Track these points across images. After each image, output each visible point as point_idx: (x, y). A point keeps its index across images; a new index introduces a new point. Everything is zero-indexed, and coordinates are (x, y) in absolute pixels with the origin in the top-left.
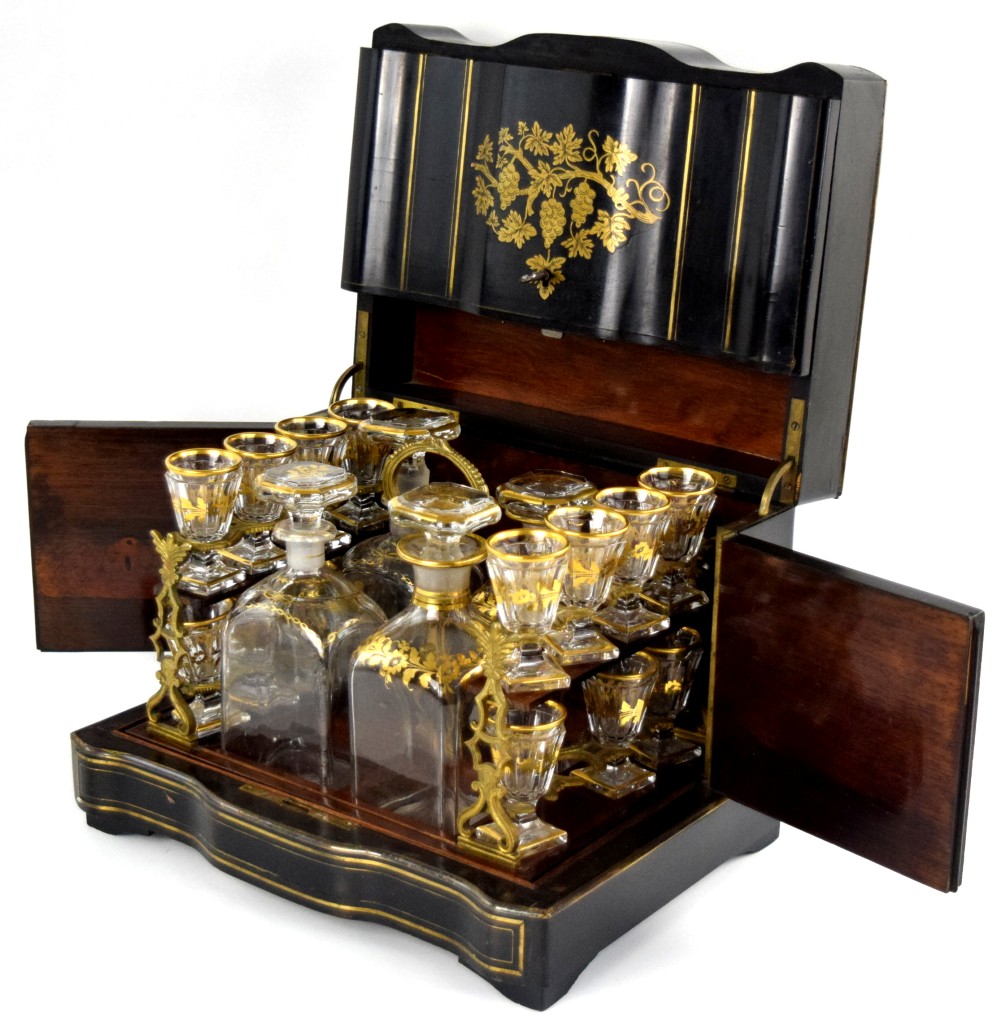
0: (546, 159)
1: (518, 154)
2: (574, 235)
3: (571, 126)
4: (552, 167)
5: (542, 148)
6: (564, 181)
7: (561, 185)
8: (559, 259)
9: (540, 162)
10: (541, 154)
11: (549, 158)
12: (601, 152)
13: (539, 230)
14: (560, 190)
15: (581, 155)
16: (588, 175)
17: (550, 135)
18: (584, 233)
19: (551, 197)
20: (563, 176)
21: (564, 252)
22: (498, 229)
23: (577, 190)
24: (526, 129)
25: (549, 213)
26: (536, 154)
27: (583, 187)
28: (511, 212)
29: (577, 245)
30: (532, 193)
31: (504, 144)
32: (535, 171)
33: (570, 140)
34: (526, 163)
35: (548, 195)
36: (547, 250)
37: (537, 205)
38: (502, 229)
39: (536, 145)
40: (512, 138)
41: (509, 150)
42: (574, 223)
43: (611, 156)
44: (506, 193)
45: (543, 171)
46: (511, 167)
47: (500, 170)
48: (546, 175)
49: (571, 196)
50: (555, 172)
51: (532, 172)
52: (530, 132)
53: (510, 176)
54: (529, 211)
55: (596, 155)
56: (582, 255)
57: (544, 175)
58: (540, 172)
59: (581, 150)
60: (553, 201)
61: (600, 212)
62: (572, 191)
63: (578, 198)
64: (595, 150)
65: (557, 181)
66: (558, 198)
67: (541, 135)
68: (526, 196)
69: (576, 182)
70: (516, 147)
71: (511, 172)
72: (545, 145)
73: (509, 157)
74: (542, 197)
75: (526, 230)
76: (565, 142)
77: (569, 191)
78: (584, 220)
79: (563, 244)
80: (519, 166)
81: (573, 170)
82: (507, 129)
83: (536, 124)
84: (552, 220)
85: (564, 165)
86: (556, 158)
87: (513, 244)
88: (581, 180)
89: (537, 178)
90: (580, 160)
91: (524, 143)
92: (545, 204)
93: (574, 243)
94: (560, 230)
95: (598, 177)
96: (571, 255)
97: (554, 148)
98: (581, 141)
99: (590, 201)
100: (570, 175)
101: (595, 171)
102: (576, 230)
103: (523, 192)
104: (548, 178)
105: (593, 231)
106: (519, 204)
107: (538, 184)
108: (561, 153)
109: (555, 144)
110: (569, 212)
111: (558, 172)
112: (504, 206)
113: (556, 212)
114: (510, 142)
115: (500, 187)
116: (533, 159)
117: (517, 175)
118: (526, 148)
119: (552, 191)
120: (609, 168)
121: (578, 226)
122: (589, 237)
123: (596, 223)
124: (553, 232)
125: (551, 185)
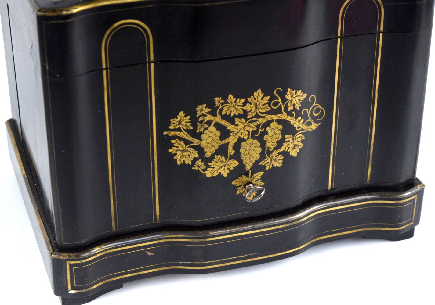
0: (240, 116)
1: (218, 119)
2: (269, 156)
3: (260, 90)
4: (246, 120)
5: (237, 110)
6: (258, 126)
7: (256, 129)
8: (258, 174)
9: (236, 120)
10: (237, 114)
11: (244, 115)
12: (284, 100)
13: (240, 161)
14: (254, 132)
15: (270, 106)
16: (275, 117)
17: (243, 100)
18: (276, 153)
19: (248, 138)
20: (257, 123)
21: (263, 168)
22: (205, 170)
23: (268, 129)
24: (222, 101)
25: (248, 148)
26: (232, 115)
27: (273, 125)
28: (216, 156)
29: (271, 161)
30: (232, 140)
31: (203, 115)
32: (233, 126)
33: (260, 99)
34: (224, 123)
35: (246, 138)
36: (248, 171)
37: (237, 146)
38: (208, 169)
39: (232, 109)
40: (210, 110)
41: (209, 118)
42: (268, 148)
43: (291, 100)
44: (209, 146)
45: (240, 124)
46: (212, 128)
47: (201, 133)
48: (243, 126)
49: (265, 133)
50: (249, 122)
51: (230, 127)
52: (226, 102)
53: (211, 134)
54: (231, 151)
55: (281, 103)
56: (275, 165)
57: (241, 126)
58: (237, 125)
59: (269, 103)
60: (251, 140)
61: (286, 136)
62: (265, 130)
63: (270, 133)
64: (280, 100)
65: (252, 127)
66: (253, 138)
67: (235, 102)
68: (228, 143)
69: (268, 124)
70: (215, 115)
71: (212, 132)
72: (239, 108)
73: (209, 123)
74: (241, 140)
75: (229, 164)
76: (255, 101)
77: (262, 131)
78: (275, 144)
79: (260, 164)
80: (218, 126)
81: (265, 117)
82: (205, 105)
83: (230, 96)
84: (251, 152)
85: (257, 116)
86: (249, 114)
87: (220, 176)
88: (272, 121)
89: (234, 130)
90: (269, 109)
91: (221, 110)
92: (243, 144)
93: (269, 160)
94: (257, 156)
95: (284, 116)
96: (267, 168)
97: (247, 108)
98: (268, 97)
99: (278, 132)
100: (262, 121)
101: (282, 113)
102: (269, 153)
103: (224, 142)
104: (244, 127)
105: (282, 150)
106: (222, 150)
107: (237, 133)
108: (253, 109)
109: (248, 105)
110: (263, 144)
111: (251, 122)
112: (208, 155)
113: (252, 146)
114: (208, 113)
115: (203, 144)
116: (230, 119)
117: (218, 133)
118: (223, 113)
119: (248, 135)
120: (290, 108)
121: (271, 150)
122: (279, 153)
123: (284, 144)
124: (252, 159)
125: (247, 131)
